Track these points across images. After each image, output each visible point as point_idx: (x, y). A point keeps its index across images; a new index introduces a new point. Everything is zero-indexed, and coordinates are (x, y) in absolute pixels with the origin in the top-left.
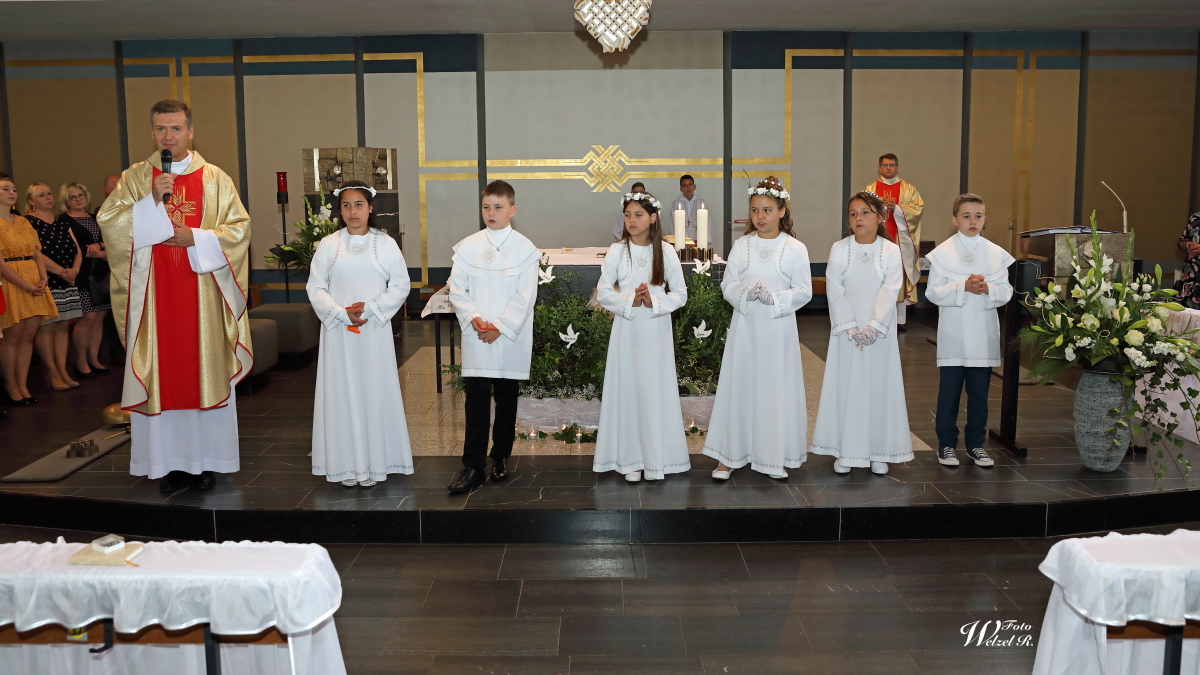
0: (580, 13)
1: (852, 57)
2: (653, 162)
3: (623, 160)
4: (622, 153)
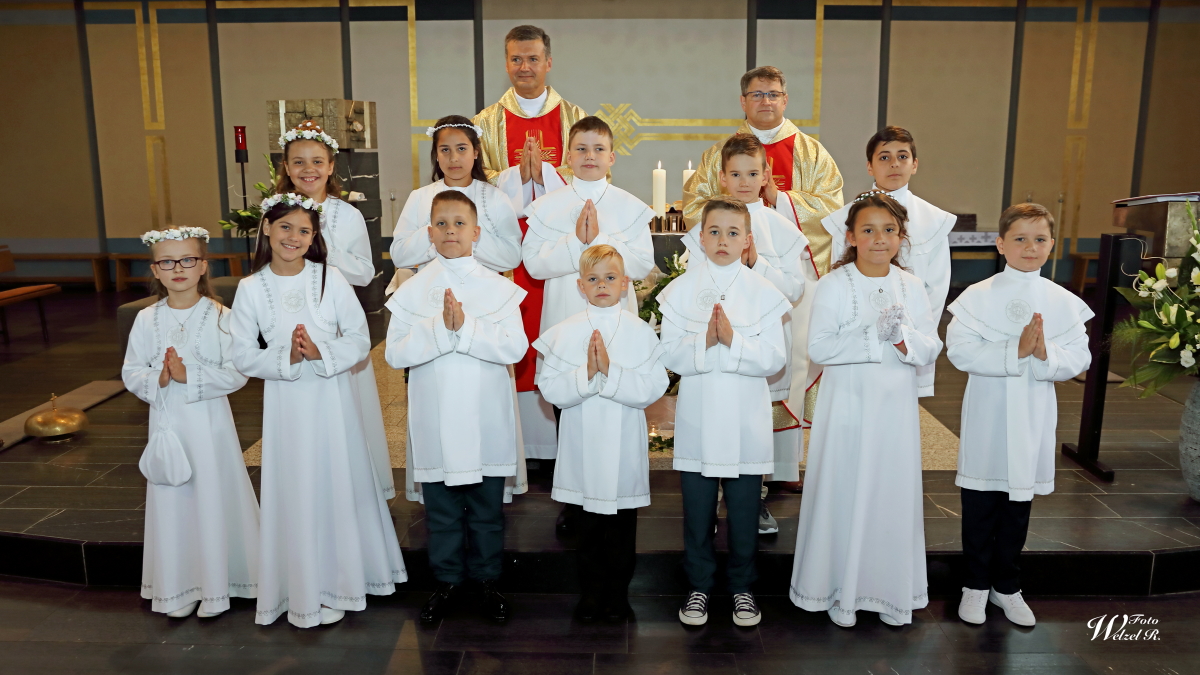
2: (668, 122)
3: (634, 120)
4: (634, 113)
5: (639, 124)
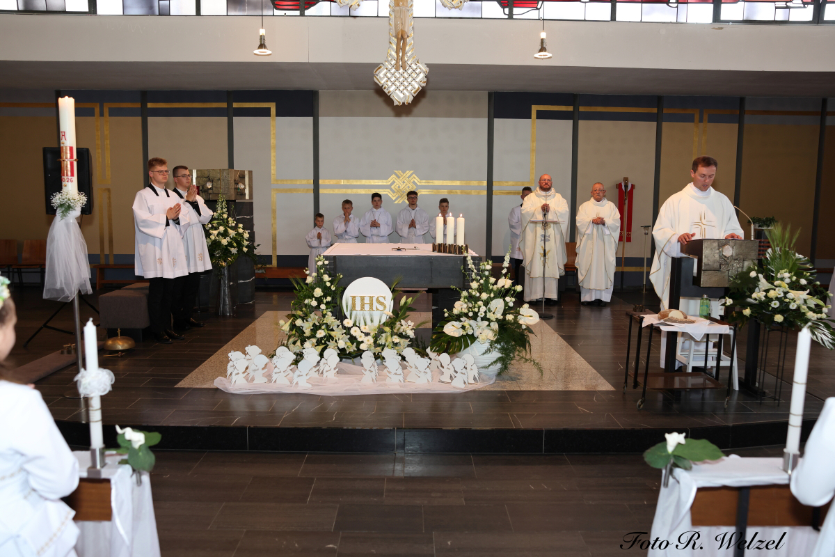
0: (378, 77)
1: (579, 112)
2: (437, 183)
4: (415, 177)
5: (418, 184)
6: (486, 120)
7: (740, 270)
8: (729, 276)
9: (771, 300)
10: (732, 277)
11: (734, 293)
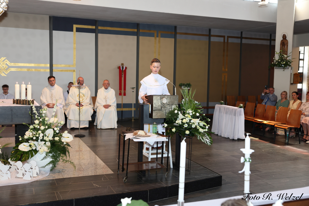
1: (98, 29)
2: (20, 65)
3: (8, 63)
4: (7, 61)
5: (9, 65)
6: (48, 31)
7: (170, 109)
8: (166, 113)
9: (184, 124)
10: (167, 113)
11: (168, 121)
